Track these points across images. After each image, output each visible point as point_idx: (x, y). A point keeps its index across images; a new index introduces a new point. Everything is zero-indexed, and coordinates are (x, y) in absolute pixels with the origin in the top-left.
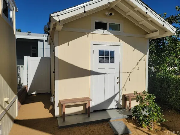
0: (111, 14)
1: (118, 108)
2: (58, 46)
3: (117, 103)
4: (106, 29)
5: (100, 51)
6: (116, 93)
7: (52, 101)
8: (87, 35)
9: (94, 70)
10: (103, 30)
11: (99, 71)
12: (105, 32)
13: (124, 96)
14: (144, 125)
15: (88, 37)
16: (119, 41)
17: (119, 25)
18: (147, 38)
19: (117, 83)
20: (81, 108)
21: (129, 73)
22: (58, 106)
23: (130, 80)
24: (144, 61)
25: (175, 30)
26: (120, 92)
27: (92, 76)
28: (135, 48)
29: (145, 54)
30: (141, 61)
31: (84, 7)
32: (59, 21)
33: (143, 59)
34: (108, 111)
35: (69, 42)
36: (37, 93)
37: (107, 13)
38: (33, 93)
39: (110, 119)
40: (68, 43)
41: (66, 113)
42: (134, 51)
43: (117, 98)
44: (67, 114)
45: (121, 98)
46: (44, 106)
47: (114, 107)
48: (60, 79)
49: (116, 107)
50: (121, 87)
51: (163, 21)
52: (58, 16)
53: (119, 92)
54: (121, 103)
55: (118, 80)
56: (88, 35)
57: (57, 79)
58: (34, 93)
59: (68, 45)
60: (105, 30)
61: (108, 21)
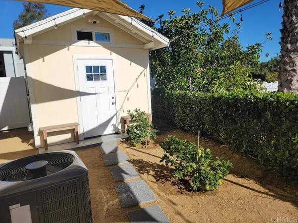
0: (95, 22)
1: (115, 134)
2: (30, 63)
3: (114, 127)
4: (92, 40)
5: (86, 67)
6: (112, 116)
7: (30, 130)
8: (67, 48)
9: (81, 90)
10: (88, 41)
11: (88, 91)
12: (90, 44)
13: (122, 118)
14: (135, 143)
15: (68, 50)
16: (111, 54)
17: (109, 34)
18: (146, 49)
19: (113, 104)
20: (68, 136)
21: (127, 92)
22: (39, 135)
23: (128, 100)
24: (145, 76)
25: (168, 40)
26: (118, 114)
27: (78, 98)
28: (131, 61)
29: (146, 68)
30: (140, 77)
31: (54, 19)
32: (26, 37)
33: (143, 73)
34: (102, 137)
35: (45, 58)
36: (10, 129)
37: (90, 21)
38: (4, 129)
39: (101, 143)
40: (43, 59)
41: (49, 142)
42: (131, 65)
43: (114, 121)
44: (49, 144)
45: (119, 120)
46: (21, 140)
47: (111, 132)
48: (37, 102)
49: (114, 132)
50: (118, 108)
51: (152, 32)
52: (23, 31)
53: (116, 114)
54: (120, 127)
55: (113, 100)
56: (69, 48)
57: (33, 103)
58: (6, 128)
59: (44, 61)
60: (90, 41)
61: (93, 30)
